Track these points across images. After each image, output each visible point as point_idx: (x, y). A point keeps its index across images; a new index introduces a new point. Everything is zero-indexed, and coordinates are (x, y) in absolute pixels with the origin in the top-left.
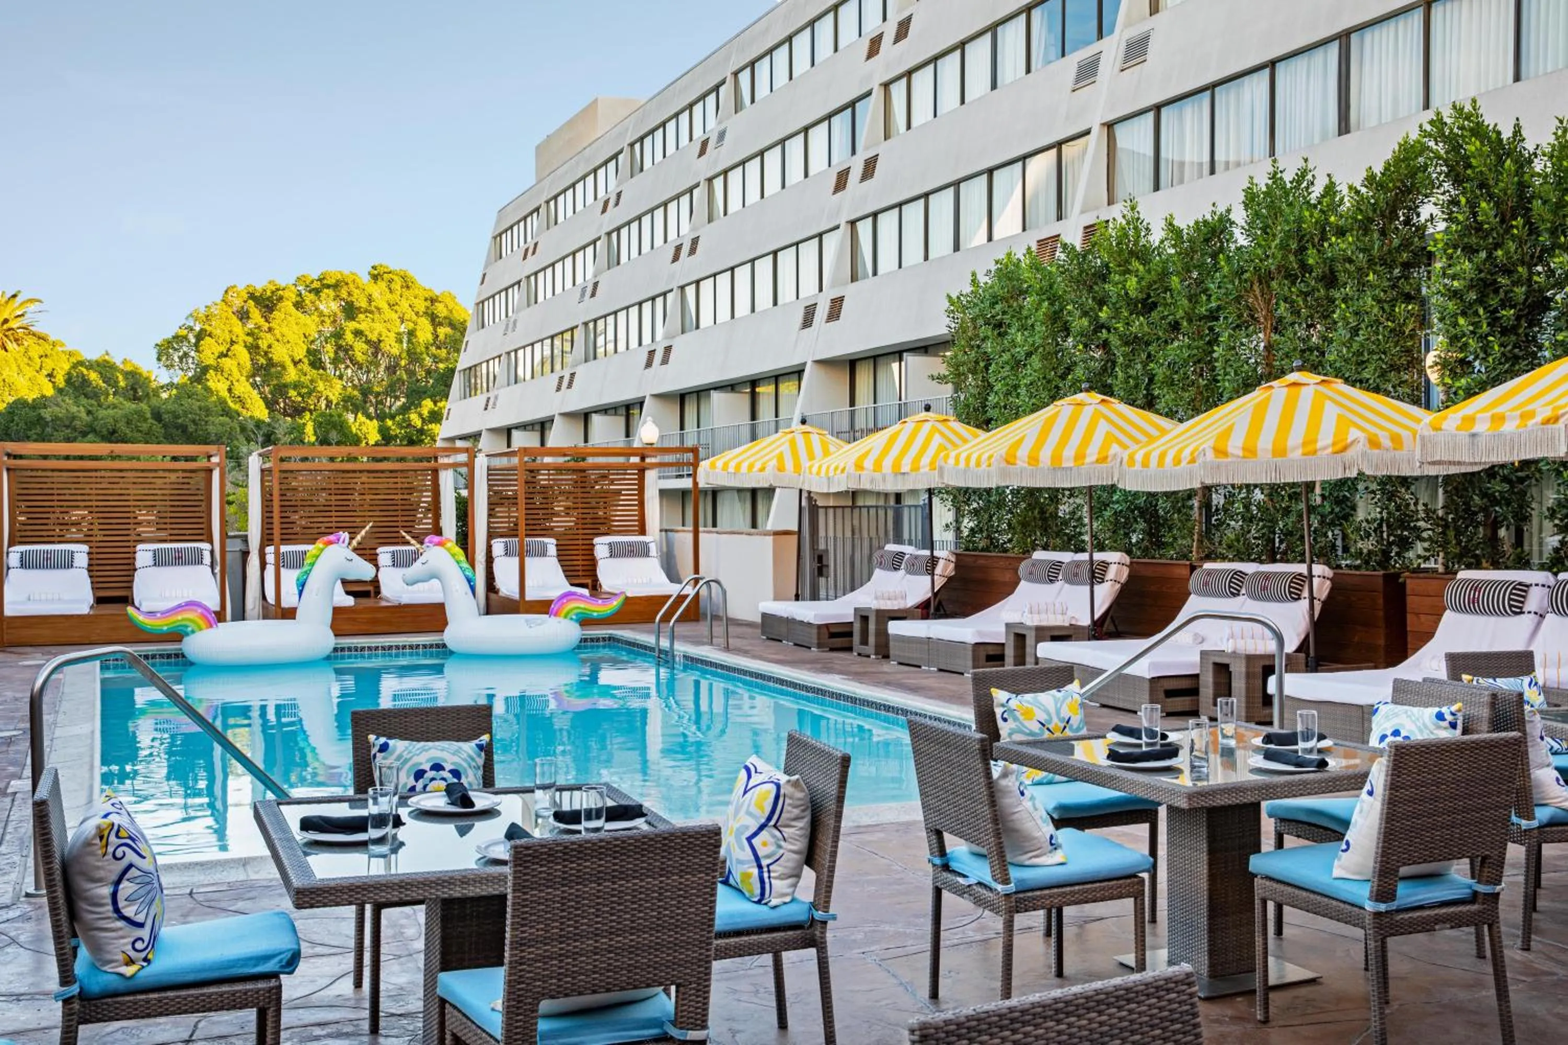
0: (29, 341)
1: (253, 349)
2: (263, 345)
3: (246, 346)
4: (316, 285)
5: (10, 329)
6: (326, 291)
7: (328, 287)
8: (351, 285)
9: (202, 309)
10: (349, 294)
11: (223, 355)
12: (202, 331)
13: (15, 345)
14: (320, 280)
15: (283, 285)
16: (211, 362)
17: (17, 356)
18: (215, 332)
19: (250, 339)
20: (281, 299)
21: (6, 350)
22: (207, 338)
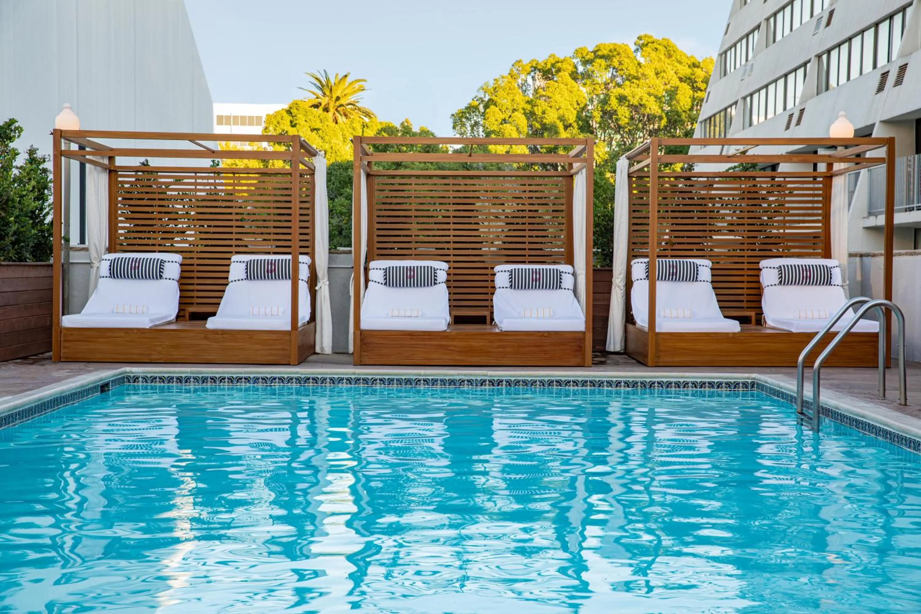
0: (355, 116)
1: (530, 115)
2: (538, 111)
3: (525, 114)
4: (591, 56)
5: (341, 105)
6: (598, 60)
7: (602, 57)
8: (623, 55)
9: (491, 83)
10: (620, 63)
11: (504, 121)
12: (490, 100)
13: (344, 117)
14: (595, 52)
15: (562, 58)
16: (495, 128)
17: (344, 126)
18: (499, 101)
19: (529, 107)
20: (559, 70)
21: (336, 123)
22: (492, 107)
